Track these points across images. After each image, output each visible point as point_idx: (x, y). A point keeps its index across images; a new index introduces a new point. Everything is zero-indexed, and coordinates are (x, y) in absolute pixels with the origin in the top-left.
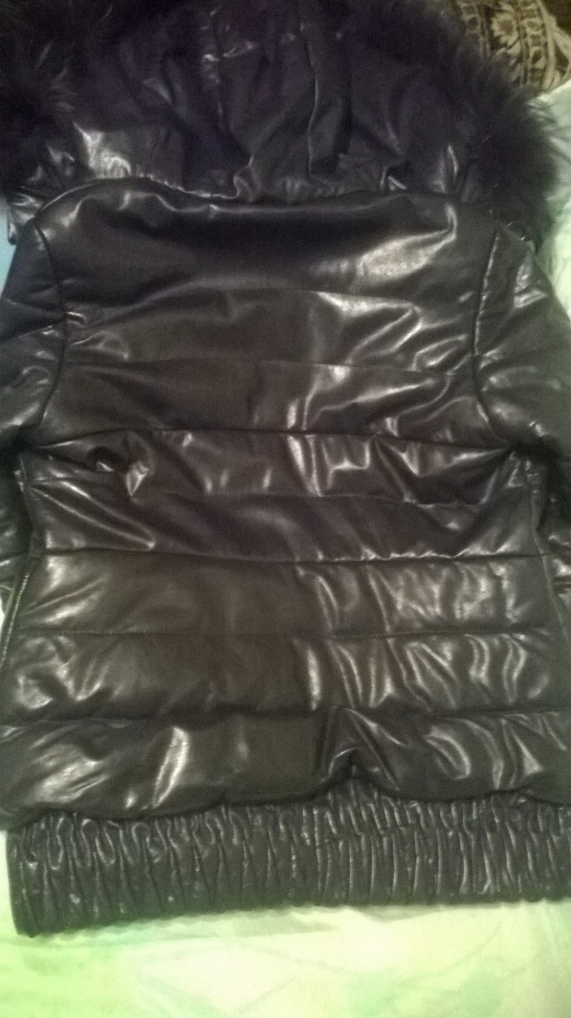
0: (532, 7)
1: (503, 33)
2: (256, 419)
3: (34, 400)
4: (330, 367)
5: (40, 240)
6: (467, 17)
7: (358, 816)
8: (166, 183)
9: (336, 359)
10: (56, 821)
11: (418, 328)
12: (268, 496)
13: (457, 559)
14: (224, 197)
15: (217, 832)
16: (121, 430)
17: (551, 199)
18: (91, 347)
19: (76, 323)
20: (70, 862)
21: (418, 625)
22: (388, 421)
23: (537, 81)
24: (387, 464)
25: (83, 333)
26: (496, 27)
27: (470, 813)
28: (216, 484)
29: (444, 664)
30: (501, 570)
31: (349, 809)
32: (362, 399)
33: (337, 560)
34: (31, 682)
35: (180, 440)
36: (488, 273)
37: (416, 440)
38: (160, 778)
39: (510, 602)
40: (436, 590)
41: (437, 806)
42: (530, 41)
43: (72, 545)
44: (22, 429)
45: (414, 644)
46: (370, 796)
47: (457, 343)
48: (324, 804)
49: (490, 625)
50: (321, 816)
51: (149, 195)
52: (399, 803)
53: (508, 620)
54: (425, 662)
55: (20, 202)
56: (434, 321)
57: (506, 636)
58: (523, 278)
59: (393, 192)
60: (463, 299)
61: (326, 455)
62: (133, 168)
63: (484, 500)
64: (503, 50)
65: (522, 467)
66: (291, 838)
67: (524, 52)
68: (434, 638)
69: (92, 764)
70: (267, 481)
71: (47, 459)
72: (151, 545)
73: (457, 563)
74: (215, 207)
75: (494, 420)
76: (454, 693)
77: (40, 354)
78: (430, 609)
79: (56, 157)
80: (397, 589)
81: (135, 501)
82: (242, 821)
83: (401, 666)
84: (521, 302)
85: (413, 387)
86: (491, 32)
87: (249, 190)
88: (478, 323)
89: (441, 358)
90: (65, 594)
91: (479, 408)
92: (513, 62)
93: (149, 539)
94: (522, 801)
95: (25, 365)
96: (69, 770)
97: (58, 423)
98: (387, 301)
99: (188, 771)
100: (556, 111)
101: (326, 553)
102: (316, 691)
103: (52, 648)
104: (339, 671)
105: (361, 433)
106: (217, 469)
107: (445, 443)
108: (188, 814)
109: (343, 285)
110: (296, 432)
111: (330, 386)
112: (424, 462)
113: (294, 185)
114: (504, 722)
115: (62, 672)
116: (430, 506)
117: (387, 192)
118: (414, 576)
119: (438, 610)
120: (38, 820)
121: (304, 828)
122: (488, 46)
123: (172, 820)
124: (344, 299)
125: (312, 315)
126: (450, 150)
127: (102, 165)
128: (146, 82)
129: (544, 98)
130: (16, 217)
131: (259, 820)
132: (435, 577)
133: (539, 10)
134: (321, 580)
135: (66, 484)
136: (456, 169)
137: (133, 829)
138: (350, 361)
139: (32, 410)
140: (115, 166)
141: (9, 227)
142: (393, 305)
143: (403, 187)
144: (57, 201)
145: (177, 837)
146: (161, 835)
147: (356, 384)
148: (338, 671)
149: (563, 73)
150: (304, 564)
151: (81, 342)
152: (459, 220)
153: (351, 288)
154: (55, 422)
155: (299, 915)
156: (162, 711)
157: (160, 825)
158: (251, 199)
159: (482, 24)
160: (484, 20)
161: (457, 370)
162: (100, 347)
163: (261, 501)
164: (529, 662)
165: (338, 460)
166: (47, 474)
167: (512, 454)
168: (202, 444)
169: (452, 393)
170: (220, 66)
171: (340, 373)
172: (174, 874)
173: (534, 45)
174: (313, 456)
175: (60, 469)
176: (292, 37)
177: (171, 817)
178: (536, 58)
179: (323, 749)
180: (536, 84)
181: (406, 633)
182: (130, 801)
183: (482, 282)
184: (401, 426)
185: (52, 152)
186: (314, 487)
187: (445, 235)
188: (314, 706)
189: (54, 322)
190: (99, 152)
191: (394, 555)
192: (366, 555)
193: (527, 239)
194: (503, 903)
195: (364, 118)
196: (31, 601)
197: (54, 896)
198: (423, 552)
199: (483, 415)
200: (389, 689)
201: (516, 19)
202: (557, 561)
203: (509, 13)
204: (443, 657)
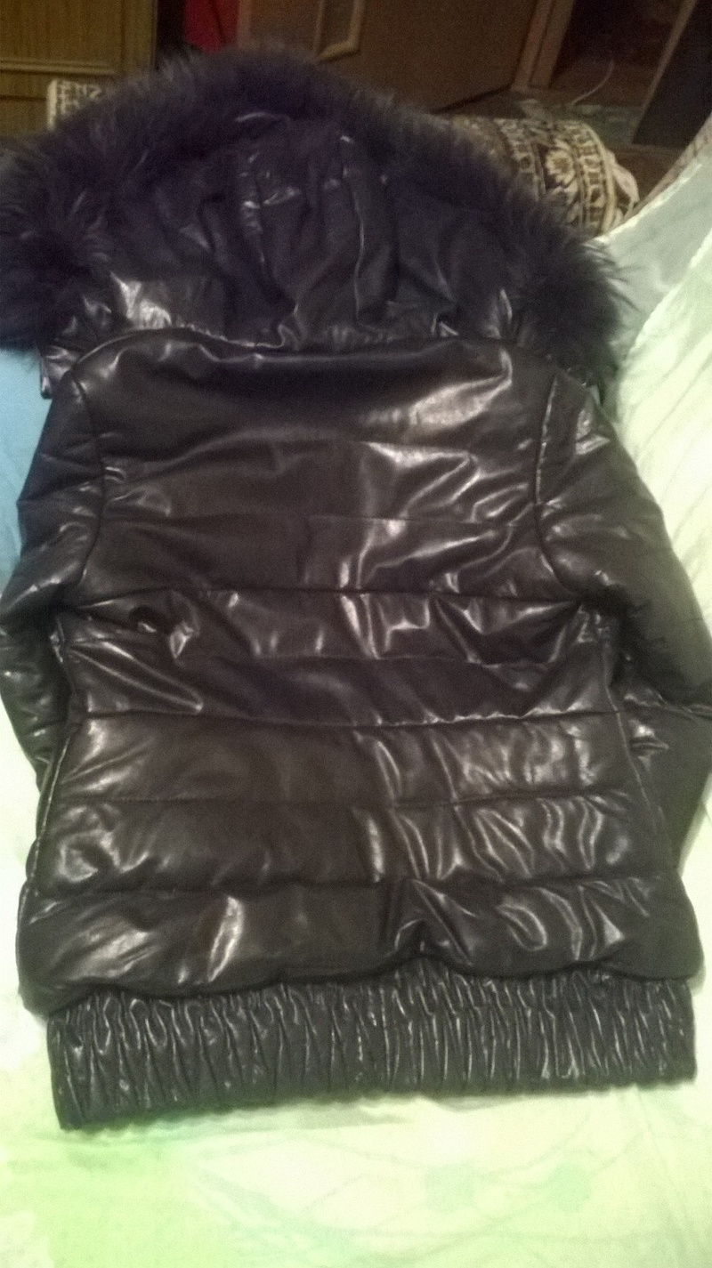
0: (589, 143)
1: (558, 171)
2: (307, 578)
3: (72, 557)
4: (384, 521)
5: (77, 392)
6: (519, 156)
7: (428, 995)
8: (208, 333)
9: (390, 513)
10: (102, 1002)
11: (476, 477)
12: (322, 659)
13: (526, 719)
14: (268, 346)
15: (276, 1010)
16: (165, 588)
17: (614, 343)
18: (130, 503)
19: (114, 478)
20: (119, 1046)
21: (486, 791)
22: (448, 577)
23: (594, 220)
24: (449, 623)
25: (122, 489)
26: (550, 165)
27: (549, 992)
28: (265, 647)
29: (516, 830)
30: (573, 730)
31: (418, 988)
32: (419, 554)
33: (397, 724)
34: (74, 852)
35: (227, 599)
36: (547, 419)
37: (479, 595)
38: (214, 950)
39: (584, 761)
40: (505, 753)
41: (513, 984)
42: (587, 179)
43: (115, 707)
44: (60, 587)
45: (483, 811)
46: (441, 975)
47: (518, 492)
48: (390, 983)
49: (565, 789)
50: (388, 996)
51: (191, 345)
52: (472, 982)
53: (582, 781)
54: (495, 829)
55: (54, 355)
56: (493, 470)
57: (580, 799)
58: (584, 424)
59: (446, 339)
60: (522, 446)
61: (382, 615)
62: (174, 320)
63: (553, 658)
64: (559, 189)
65: (592, 622)
66: (356, 1019)
67: (582, 190)
68: (505, 803)
69: (140, 936)
70: (319, 644)
71: (85, 619)
72: (199, 707)
73: (526, 724)
74: (259, 357)
75: (558, 570)
76: (528, 862)
77: (77, 510)
78: (499, 773)
79: (91, 308)
80: (462, 753)
81: (181, 664)
82: (303, 1000)
83: (470, 835)
84: (583, 448)
85: (472, 539)
86: (546, 171)
87: (295, 339)
88: (539, 472)
89: (501, 509)
90: (108, 761)
91: (543, 558)
92: (569, 201)
93: (197, 702)
94: (606, 977)
95: (63, 522)
96: (116, 943)
97: (97, 581)
98: (443, 451)
99: (244, 941)
100: (615, 252)
101: (385, 717)
102: (379, 863)
103: (94, 817)
104: (404, 841)
105: (420, 591)
106: (266, 631)
107: (509, 599)
108: (244, 991)
109: (395, 436)
110: (350, 591)
111: (384, 542)
112: (487, 619)
113: (341, 333)
114: (581, 888)
115: (106, 842)
116: (496, 666)
117: (438, 338)
118: (480, 737)
119: (508, 774)
120: (82, 1000)
121: (370, 1008)
122: (543, 185)
123: (228, 999)
124: (396, 449)
125: (364, 468)
126: (503, 294)
127: (142, 316)
128: (182, 230)
129: (601, 239)
130: (50, 369)
131: (320, 999)
132: (503, 739)
133: (596, 146)
134: (380, 744)
135: (107, 645)
136: (510, 313)
137: (186, 1008)
138: (404, 514)
139: (71, 567)
140: (154, 317)
141: (41, 381)
142: (449, 455)
143: (455, 333)
144: (95, 353)
145: (232, 1016)
146: (216, 1014)
147: (412, 538)
148: (403, 844)
149: (624, 211)
150: (362, 729)
151: (121, 498)
152: (514, 367)
153: (405, 438)
154: (95, 581)
155: (366, 1108)
156: (215, 882)
157: (214, 1002)
158: (296, 348)
159: (536, 164)
160: (538, 157)
161: (518, 521)
162: (141, 502)
163: (313, 664)
164: (606, 826)
165: (396, 620)
166: (86, 635)
167: (581, 608)
168: (250, 605)
169: (515, 543)
170: (262, 214)
171: (395, 527)
172: (230, 1057)
173: (593, 182)
174: (369, 617)
175: (100, 629)
176: (334, 183)
177: (226, 994)
178: (595, 196)
179: (387, 923)
180: (596, 224)
181: (473, 801)
182: (183, 976)
183: (541, 430)
184: (461, 582)
185: (87, 304)
186: (371, 649)
187: (500, 382)
188: (377, 879)
189: (90, 478)
190: (138, 301)
191: (460, 718)
192: (428, 718)
193: (590, 384)
194: (590, 1092)
195: (413, 263)
196: (72, 767)
197: (102, 1084)
198: (489, 713)
199: (547, 566)
200: (458, 860)
201: (573, 156)
202: (633, 721)
203: (565, 150)
204: (515, 823)
